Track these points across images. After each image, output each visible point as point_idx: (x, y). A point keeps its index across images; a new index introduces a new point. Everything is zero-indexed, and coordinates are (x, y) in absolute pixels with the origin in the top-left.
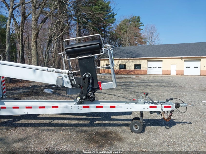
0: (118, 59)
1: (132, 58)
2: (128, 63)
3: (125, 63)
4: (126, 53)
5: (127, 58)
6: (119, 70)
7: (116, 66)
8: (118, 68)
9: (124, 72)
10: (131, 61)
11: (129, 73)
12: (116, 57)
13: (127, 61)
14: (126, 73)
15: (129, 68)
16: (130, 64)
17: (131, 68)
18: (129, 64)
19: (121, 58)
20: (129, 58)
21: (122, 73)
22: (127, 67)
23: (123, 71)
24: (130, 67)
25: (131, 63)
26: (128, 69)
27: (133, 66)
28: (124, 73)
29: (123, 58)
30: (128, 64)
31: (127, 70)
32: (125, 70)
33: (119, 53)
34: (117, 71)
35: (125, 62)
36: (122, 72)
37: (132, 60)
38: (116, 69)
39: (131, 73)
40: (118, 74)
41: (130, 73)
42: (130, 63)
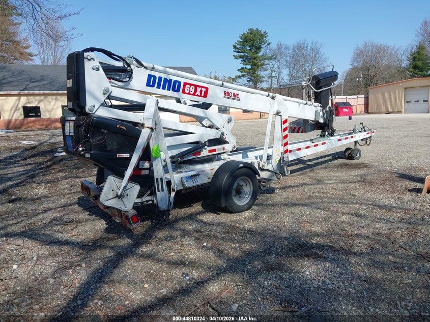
0: (16, 92)
1: (55, 92)
2: (45, 102)
3: (39, 103)
4: (33, 80)
5: (42, 92)
6: (23, 120)
7: (14, 109)
8: (19, 114)
9: (37, 123)
10: (52, 99)
11: (50, 124)
12: (9, 88)
13: (42, 97)
14: (42, 125)
15: (50, 114)
16: (50, 106)
17: (53, 113)
18: (48, 106)
19: (26, 92)
20: (46, 92)
21: (31, 127)
22: (44, 111)
23: (34, 121)
24: (50, 112)
25: (52, 103)
26: (46, 116)
27: (57, 108)
28: (38, 127)
29: (31, 92)
30: (45, 106)
31: (44, 120)
32: (40, 118)
33: (12, 79)
34: (18, 122)
35: (36, 100)
36: (31, 124)
37: (54, 97)
38: (14, 119)
39: (55, 125)
40: (21, 130)
41: (53, 126)
42: (50, 102)
